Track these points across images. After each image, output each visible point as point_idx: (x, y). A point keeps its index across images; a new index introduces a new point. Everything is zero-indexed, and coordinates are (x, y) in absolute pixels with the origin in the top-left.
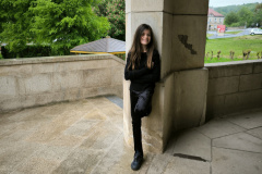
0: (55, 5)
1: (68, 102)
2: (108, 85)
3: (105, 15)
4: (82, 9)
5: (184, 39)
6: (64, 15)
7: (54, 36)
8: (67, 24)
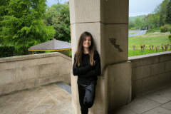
0: (17, 19)
1: (27, 90)
2: (57, 75)
3: (51, 25)
4: (35, 21)
5: (113, 41)
6: (23, 25)
7: (16, 40)
8: (25, 31)
